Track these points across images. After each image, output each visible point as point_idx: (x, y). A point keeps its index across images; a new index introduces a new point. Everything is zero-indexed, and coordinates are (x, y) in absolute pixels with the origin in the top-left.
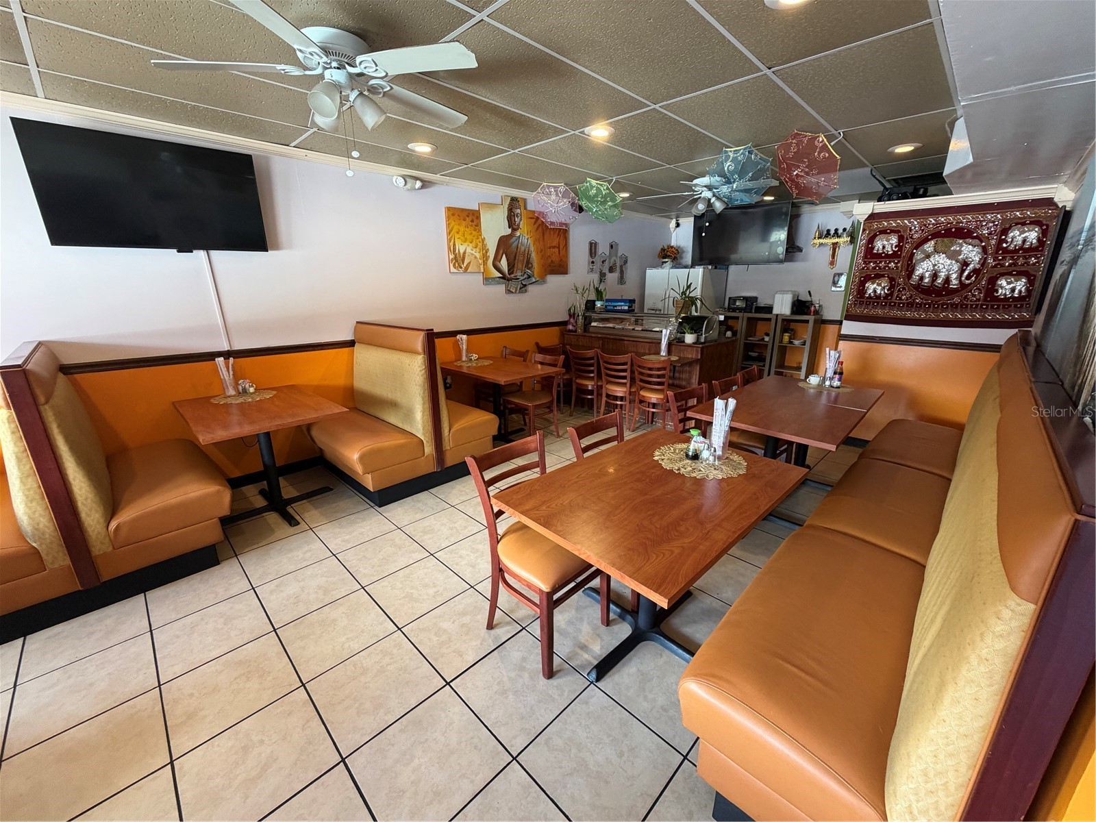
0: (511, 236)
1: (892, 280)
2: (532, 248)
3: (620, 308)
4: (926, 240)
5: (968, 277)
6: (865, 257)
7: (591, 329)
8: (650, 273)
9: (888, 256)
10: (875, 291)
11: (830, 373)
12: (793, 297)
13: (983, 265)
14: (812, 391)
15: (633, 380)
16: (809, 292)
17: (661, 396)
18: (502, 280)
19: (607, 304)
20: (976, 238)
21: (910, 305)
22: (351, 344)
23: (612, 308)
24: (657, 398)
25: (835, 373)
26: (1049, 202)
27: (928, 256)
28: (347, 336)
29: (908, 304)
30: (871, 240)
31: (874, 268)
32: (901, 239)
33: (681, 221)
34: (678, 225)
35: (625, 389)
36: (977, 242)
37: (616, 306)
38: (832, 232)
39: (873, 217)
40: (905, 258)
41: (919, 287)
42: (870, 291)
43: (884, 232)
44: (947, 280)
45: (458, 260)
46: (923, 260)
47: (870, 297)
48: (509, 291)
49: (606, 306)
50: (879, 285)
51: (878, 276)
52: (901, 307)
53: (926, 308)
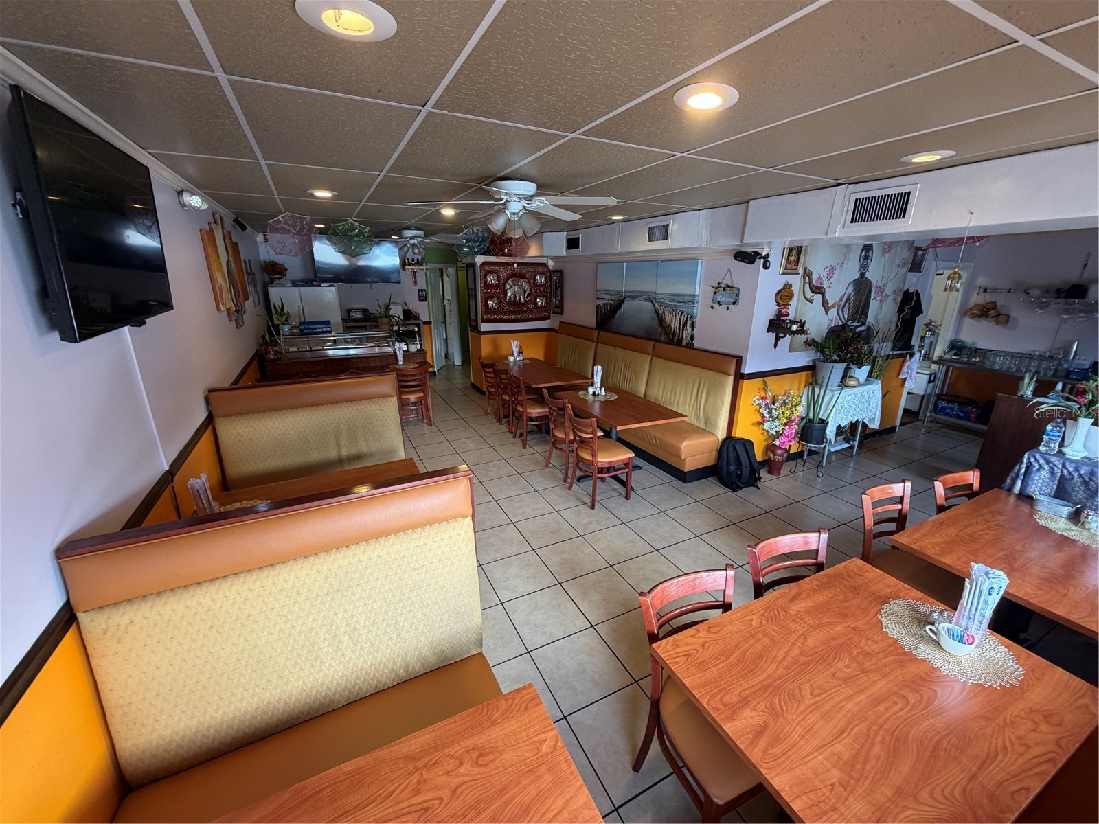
0: (229, 262)
1: (498, 299)
2: (236, 273)
3: (321, 330)
4: (508, 279)
5: (527, 298)
6: (484, 286)
8: (272, 291)
9: (494, 286)
10: (492, 305)
11: (516, 354)
12: (402, 308)
13: (531, 292)
16: (406, 303)
17: (422, 394)
18: (236, 314)
19: (302, 327)
20: (526, 279)
21: (509, 312)
24: (416, 398)
25: (519, 353)
26: (544, 265)
27: (511, 287)
28: (205, 415)
30: (485, 277)
31: (490, 292)
32: (498, 277)
36: (527, 281)
37: (316, 329)
39: (485, 264)
40: (501, 286)
41: (509, 302)
42: (490, 306)
43: (490, 273)
44: (520, 299)
46: (509, 289)
47: (491, 309)
48: (238, 326)
49: (301, 330)
50: (494, 302)
51: (492, 297)
52: (505, 313)
53: (515, 313)
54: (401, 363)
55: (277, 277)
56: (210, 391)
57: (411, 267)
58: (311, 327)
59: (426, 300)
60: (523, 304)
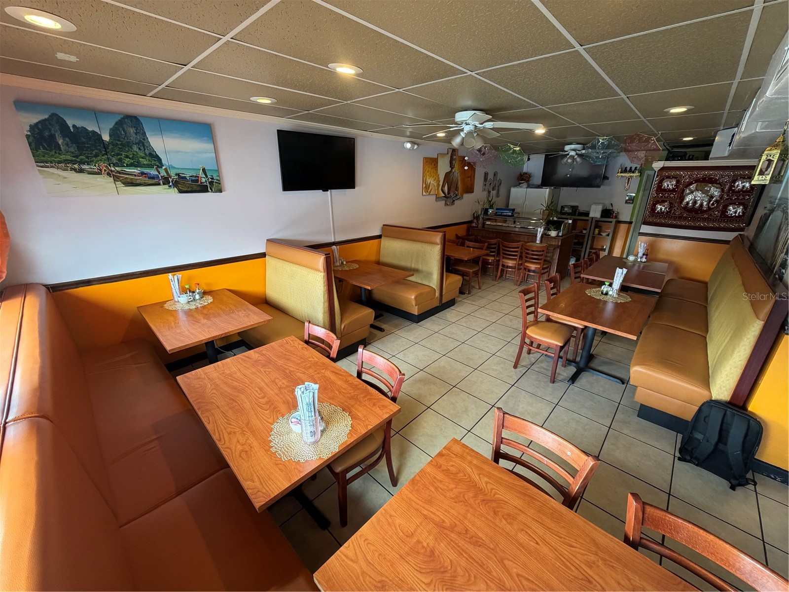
0: (450, 172)
1: (671, 204)
2: (459, 178)
3: (506, 214)
4: (691, 184)
5: (713, 204)
6: (657, 190)
8: (513, 190)
9: (669, 190)
10: (661, 209)
11: (640, 255)
13: (721, 198)
14: (630, 263)
15: (521, 257)
16: (612, 204)
18: (444, 198)
19: (497, 211)
20: (719, 184)
21: (680, 218)
22: (379, 237)
23: (500, 213)
24: (536, 268)
25: (644, 255)
27: (692, 192)
28: (377, 233)
29: (679, 217)
30: (661, 182)
31: (662, 197)
32: (678, 182)
33: (531, 157)
34: (529, 159)
35: (515, 262)
36: (718, 186)
37: (503, 213)
38: (628, 169)
39: (663, 169)
40: (678, 192)
41: (686, 208)
42: (658, 209)
43: (668, 177)
44: (701, 205)
45: (426, 188)
46: (689, 194)
47: (658, 213)
48: (446, 204)
49: (496, 212)
50: (664, 206)
51: (664, 201)
52: (675, 218)
53: (685, 219)
54: (538, 242)
55: (523, 182)
57: (622, 174)
58: (501, 211)
60: (706, 211)
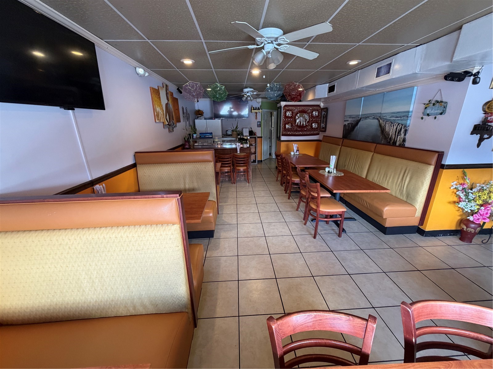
0: (168, 103)
1: (292, 124)
3: (208, 137)
4: (297, 114)
5: (307, 123)
6: (285, 117)
7: (195, 147)
8: (197, 121)
9: (290, 117)
10: (288, 127)
11: (295, 151)
12: (249, 130)
13: (309, 120)
15: (233, 165)
16: (251, 128)
17: (246, 168)
18: (167, 125)
19: (201, 135)
20: (307, 113)
21: (297, 131)
22: (134, 166)
23: (204, 137)
24: (243, 169)
25: (297, 150)
26: (319, 106)
27: (299, 118)
29: (296, 130)
30: (285, 113)
31: (287, 120)
32: (292, 113)
33: (199, 100)
35: (230, 168)
36: (308, 114)
37: (206, 136)
39: (286, 106)
40: (293, 118)
41: (297, 126)
42: (287, 127)
43: (288, 110)
44: (303, 124)
45: (157, 116)
46: (298, 119)
47: (287, 129)
48: (169, 131)
49: (200, 136)
50: (289, 125)
51: (288, 123)
52: (294, 131)
53: (300, 131)
54: (238, 152)
55: (199, 116)
56: (136, 153)
57: (254, 111)
58: (204, 135)
59: (260, 127)
60: (305, 127)
